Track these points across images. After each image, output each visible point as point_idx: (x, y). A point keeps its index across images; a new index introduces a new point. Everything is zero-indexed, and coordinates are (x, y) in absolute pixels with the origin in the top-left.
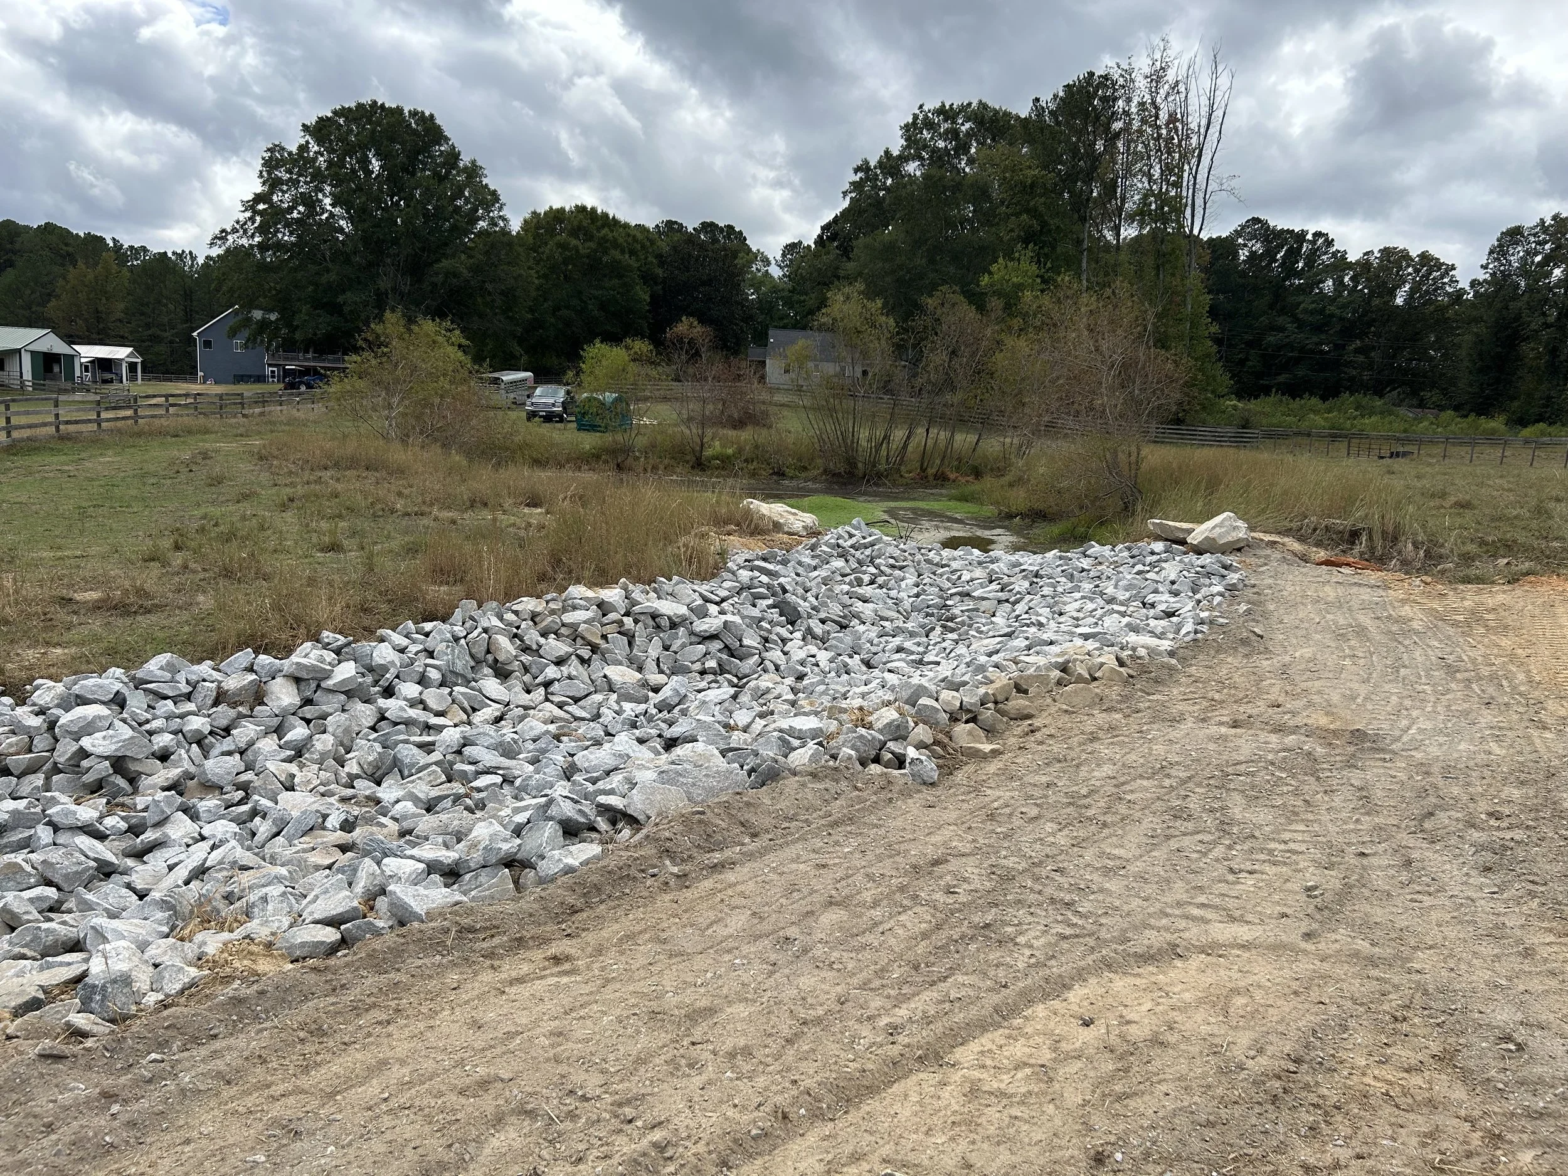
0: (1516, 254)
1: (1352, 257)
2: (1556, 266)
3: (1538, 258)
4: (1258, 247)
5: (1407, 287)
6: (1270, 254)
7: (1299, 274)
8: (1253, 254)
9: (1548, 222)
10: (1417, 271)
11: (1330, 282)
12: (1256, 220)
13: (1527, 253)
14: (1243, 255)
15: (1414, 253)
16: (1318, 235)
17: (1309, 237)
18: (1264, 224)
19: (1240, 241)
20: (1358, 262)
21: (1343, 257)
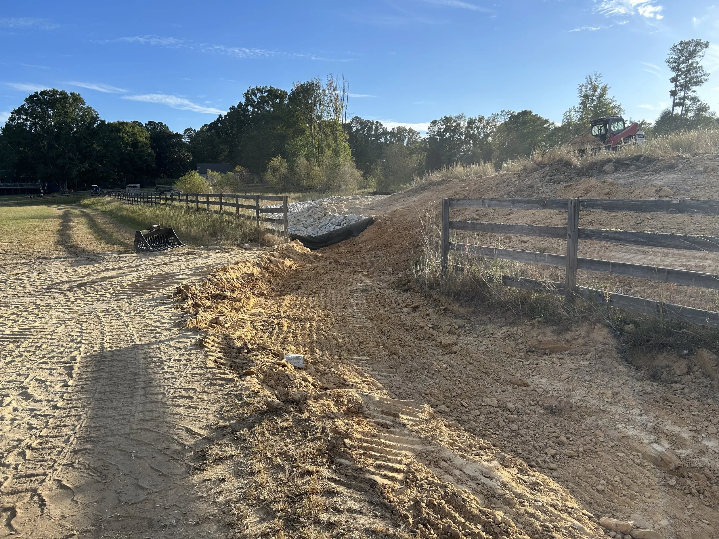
0: (436, 129)
1: (389, 130)
2: (447, 132)
3: (442, 130)
4: (359, 127)
5: (407, 140)
6: (363, 129)
7: (373, 136)
8: (357, 129)
9: (443, 119)
10: (409, 134)
11: (383, 139)
12: (357, 117)
13: (439, 128)
14: (354, 129)
15: (407, 128)
16: (377, 122)
17: (375, 123)
18: (360, 118)
19: (353, 125)
20: (391, 132)
21: (386, 130)
